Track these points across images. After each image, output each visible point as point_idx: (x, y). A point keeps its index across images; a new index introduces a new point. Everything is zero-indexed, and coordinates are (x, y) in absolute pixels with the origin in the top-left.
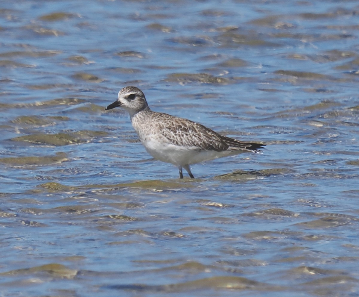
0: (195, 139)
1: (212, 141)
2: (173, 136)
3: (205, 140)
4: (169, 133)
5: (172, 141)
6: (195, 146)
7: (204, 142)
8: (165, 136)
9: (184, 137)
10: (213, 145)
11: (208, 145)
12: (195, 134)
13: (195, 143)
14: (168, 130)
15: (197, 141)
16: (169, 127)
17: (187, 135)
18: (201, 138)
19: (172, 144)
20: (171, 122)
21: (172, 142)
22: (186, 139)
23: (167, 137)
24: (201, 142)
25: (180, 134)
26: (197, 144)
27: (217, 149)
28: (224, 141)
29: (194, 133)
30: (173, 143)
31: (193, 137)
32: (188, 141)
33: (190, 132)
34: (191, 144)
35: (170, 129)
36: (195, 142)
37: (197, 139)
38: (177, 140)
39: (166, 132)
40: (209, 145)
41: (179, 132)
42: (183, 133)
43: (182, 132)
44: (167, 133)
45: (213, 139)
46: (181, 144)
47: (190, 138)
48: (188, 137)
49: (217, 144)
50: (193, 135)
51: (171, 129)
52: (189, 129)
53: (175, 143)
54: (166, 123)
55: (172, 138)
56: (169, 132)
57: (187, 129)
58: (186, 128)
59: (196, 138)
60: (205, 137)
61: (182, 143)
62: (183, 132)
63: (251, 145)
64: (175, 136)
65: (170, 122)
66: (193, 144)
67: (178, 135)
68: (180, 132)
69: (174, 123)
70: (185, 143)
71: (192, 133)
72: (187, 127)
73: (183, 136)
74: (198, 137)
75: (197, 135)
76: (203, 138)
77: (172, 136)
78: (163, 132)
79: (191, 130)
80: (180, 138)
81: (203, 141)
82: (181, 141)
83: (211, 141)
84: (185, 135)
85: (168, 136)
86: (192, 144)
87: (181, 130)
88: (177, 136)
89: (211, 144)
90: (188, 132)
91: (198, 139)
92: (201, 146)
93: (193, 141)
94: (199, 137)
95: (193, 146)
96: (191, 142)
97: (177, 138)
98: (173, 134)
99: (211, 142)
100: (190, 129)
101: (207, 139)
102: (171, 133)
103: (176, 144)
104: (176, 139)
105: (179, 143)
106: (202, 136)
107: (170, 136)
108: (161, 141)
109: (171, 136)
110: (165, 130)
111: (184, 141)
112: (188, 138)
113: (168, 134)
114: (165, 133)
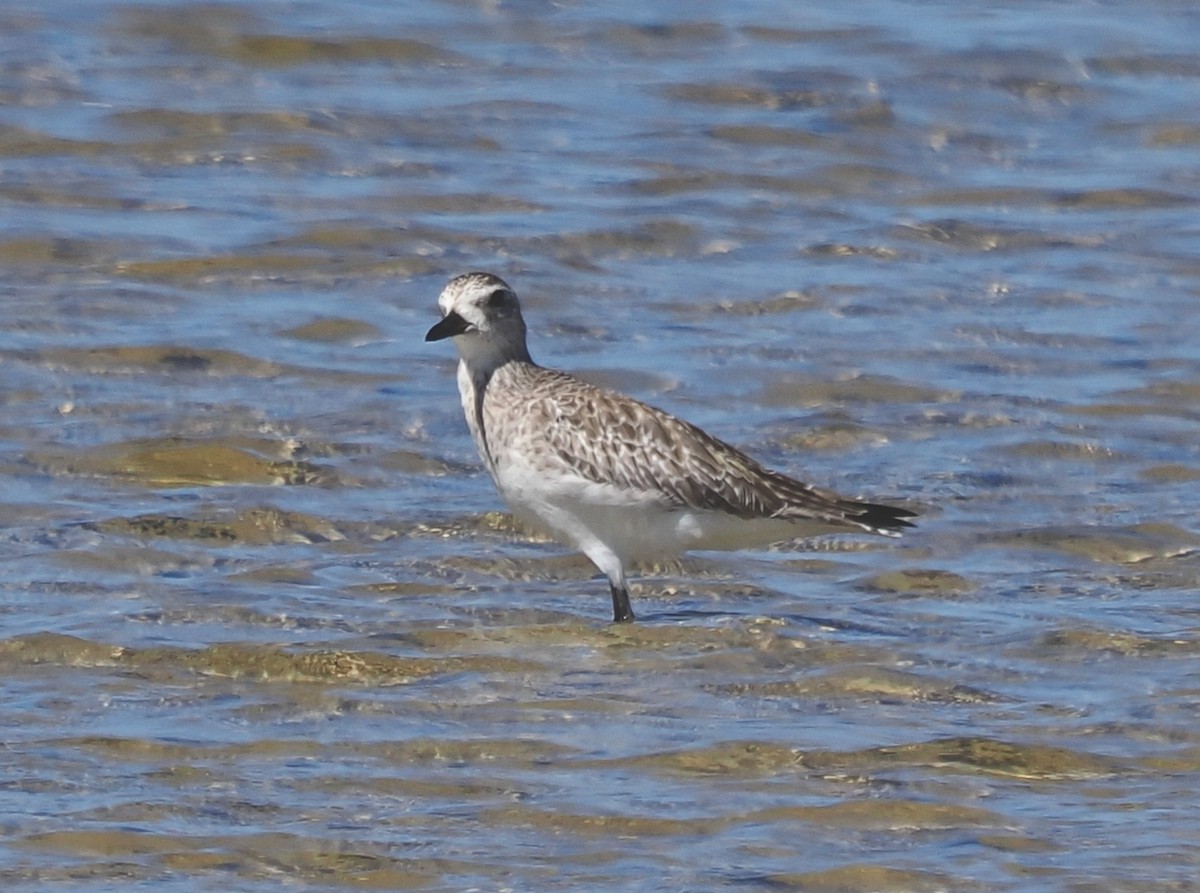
0: (659, 467)
1: (724, 480)
2: (583, 449)
3: (696, 474)
4: (568, 438)
5: (577, 463)
6: (658, 487)
7: (689, 480)
8: (555, 444)
9: (622, 454)
10: (722, 492)
11: (704, 492)
12: (660, 449)
13: (659, 480)
14: (569, 425)
15: (667, 472)
16: (575, 415)
17: (631, 447)
18: (682, 465)
19: (575, 472)
20: (586, 399)
21: (575, 468)
22: (627, 462)
23: (561, 448)
24: (680, 479)
25: (609, 442)
26: (667, 484)
27: (739, 507)
28: (767, 484)
29: (660, 445)
30: (578, 471)
31: (654, 458)
32: (632, 469)
33: (645, 440)
34: (643, 480)
35: (575, 421)
36: (658, 475)
37: (667, 466)
38: (593, 462)
39: (559, 431)
40: (710, 492)
41: (606, 437)
42: (617, 442)
43: (617, 437)
44: (561, 436)
45: (728, 474)
46: (607, 478)
47: (640, 461)
48: (635, 454)
49: (737, 491)
50: (655, 451)
51: (582, 424)
52: (642, 430)
53: (586, 471)
54: (565, 403)
55: (577, 454)
56: (570, 433)
57: (639, 428)
58: (631, 427)
59: (662, 464)
60: (696, 463)
61: (611, 474)
62: (620, 435)
63: (865, 511)
64: (589, 449)
65: (581, 399)
66: (652, 479)
67: (600, 445)
68: (610, 436)
69: (594, 405)
70: (622, 474)
71: (653, 445)
72: (637, 425)
73: (616, 449)
74: (672, 462)
75: (667, 454)
76: (689, 466)
77: (577, 447)
78: (550, 431)
79: (650, 435)
80: (604, 455)
81: (686, 475)
82: (608, 467)
83: (719, 478)
84: (623, 449)
85: (564, 445)
86: (648, 482)
87: (615, 430)
88: (596, 450)
89: (717, 490)
90: (639, 440)
91: (671, 465)
92: (680, 491)
93: (652, 470)
94: (676, 461)
95: (649, 487)
96: (642, 473)
97: (594, 455)
98: (583, 442)
99: (718, 483)
100: (646, 431)
101: (705, 470)
102: (576, 437)
103: (589, 476)
104: (589, 459)
105: (601, 474)
106: (687, 458)
107: (571, 447)
108: (539, 460)
109: (574, 445)
110: (556, 425)
111: (619, 467)
112: (633, 459)
113: (565, 439)
114: (554, 433)
